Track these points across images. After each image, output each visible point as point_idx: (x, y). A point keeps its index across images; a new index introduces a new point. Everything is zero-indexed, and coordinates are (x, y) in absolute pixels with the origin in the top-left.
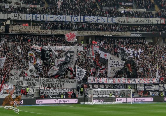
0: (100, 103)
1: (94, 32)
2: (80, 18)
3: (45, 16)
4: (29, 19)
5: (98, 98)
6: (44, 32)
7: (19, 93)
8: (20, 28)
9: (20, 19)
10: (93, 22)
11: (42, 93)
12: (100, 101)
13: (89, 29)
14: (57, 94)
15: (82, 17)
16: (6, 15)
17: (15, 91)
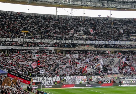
0: (128, 86)
1: (119, 49)
2: (112, 42)
3: (96, 42)
4: (88, 43)
5: (127, 83)
6: (96, 49)
7: (88, 80)
8: (85, 47)
9: (84, 43)
10: (118, 44)
11: (99, 80)
12: (127, 85)
13: (117, 47)
14: (106, 81)
15: (113, 42)
16: (78, 41)
17: (87, 79)
